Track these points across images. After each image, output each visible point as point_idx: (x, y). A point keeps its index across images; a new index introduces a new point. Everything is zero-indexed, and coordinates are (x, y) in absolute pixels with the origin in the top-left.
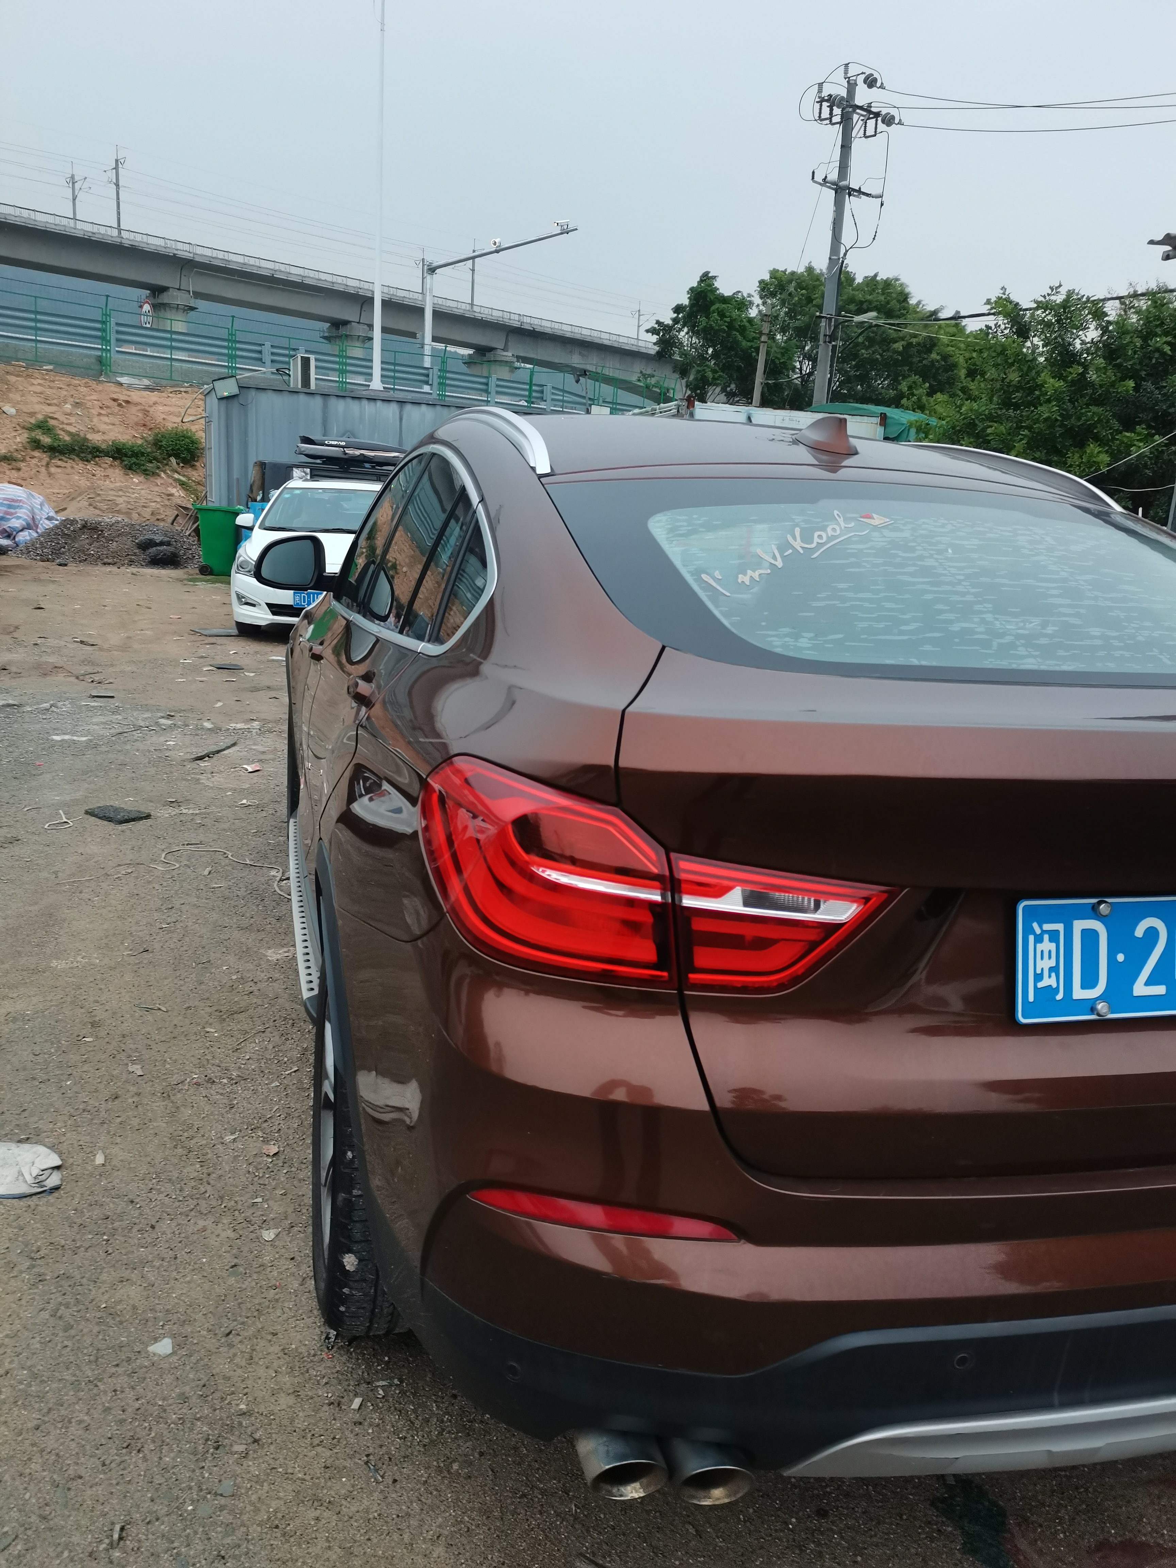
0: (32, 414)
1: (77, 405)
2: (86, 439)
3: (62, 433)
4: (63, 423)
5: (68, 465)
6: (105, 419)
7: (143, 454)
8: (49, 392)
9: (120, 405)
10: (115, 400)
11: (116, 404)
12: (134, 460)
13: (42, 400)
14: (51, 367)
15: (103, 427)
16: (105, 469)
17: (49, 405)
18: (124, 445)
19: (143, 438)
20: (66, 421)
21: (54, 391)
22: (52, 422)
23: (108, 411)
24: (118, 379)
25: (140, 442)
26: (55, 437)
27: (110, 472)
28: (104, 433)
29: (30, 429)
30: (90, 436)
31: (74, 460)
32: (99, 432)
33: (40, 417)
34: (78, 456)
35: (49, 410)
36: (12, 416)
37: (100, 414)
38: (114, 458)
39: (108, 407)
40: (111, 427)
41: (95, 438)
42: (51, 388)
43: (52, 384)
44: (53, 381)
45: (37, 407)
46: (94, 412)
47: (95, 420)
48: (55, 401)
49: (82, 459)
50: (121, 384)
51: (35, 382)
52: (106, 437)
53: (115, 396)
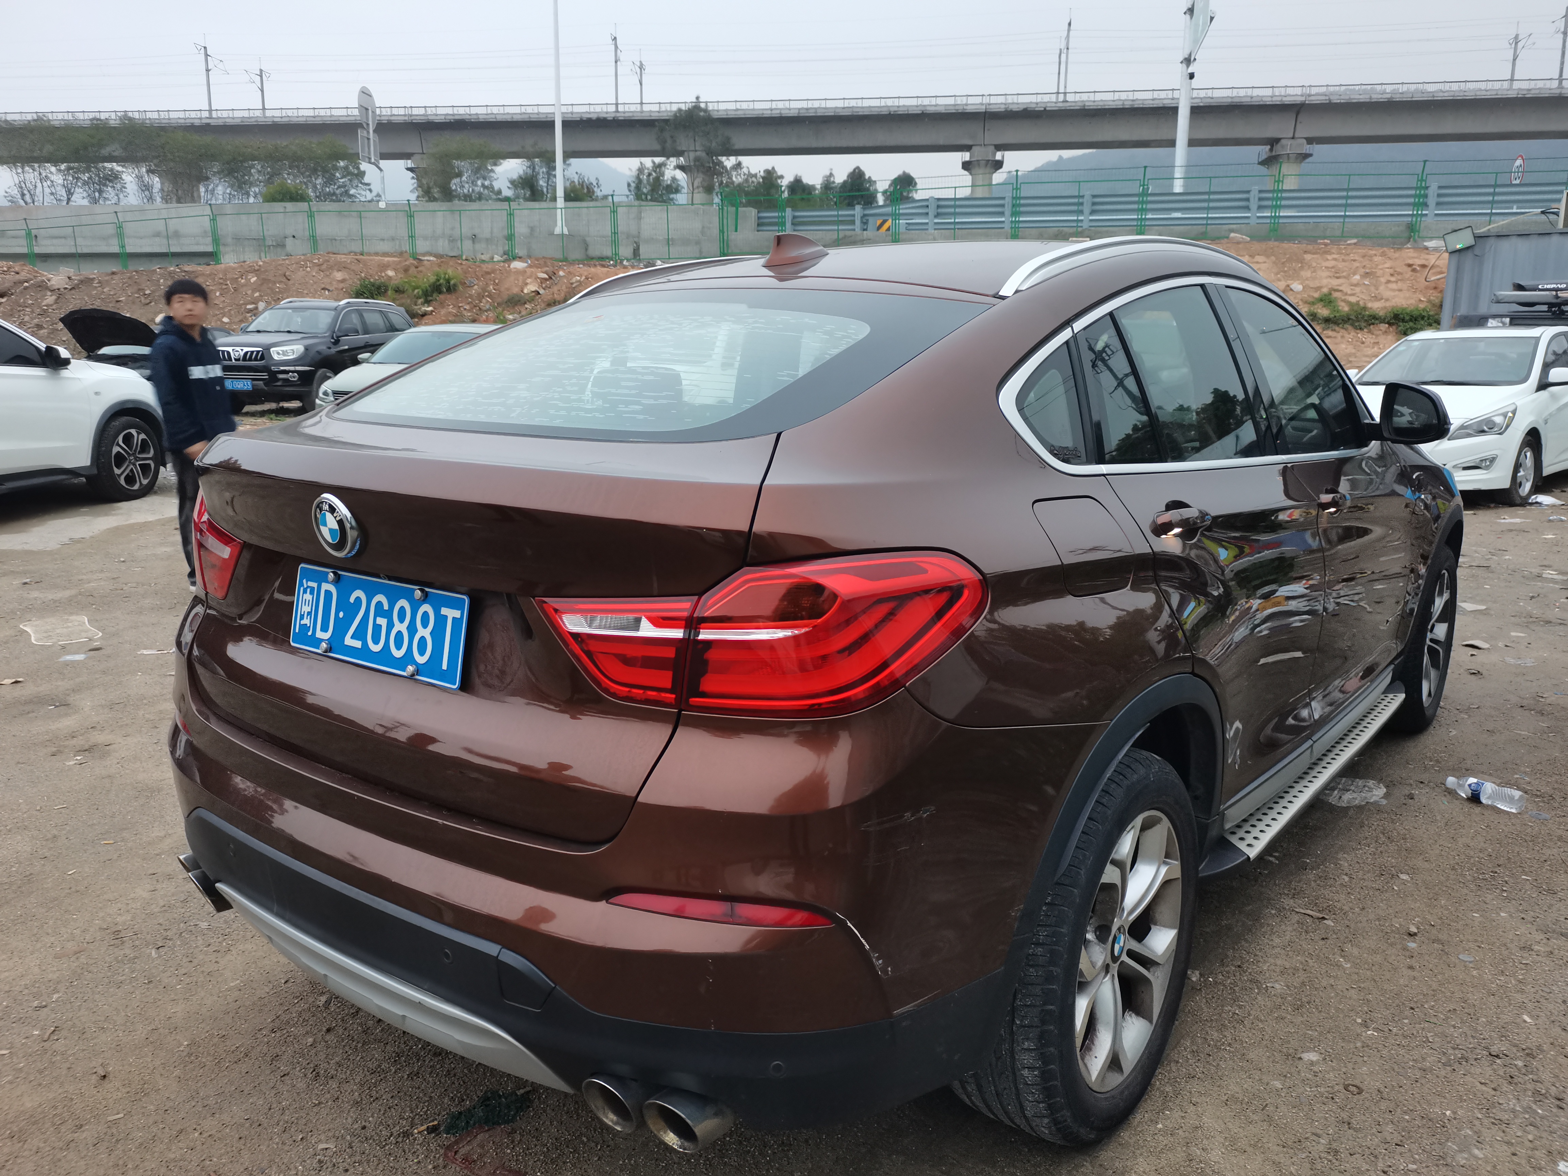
0: (1318, 289)
1: (1367, 275)
2: (1365, 308)
3: (1343, 304)
4: (1346, 294)
5: (1339, 335)
6: (1393, 286)
7: (1423, 318)
8: (1341, 265)
9: (1414, 270)
10: (1410, 265)
11: (1410, 269)
12: (1411, 324)
13: (1331, 274)
14: (1354, 241)
15: (1387, 294)
16: (1377, 336)
17: (1338, 278)
18: (1404, 309)
19: (1429, 301)
20: (1349, 292)
21: (1346, 264)
22: (1336, 295)
23: (1399, 277)
24: (1426, 244)
25: (1422, 306)
26: (1335, 309)
27: (1382, 339)
28: (1387, 300)
29: (1313, 303)
30: (1369, 305)
31: (1346, 329)
32: (1382, 299)
33: (1325, 290)
34: (1352, 325)
35: (1335, 283)
36: (1298, 293)
37: (1389, 282)
38: (1390, 324)
39: (1399, 273)
40: (1397, 293)
41: (1376, 306)
42: (1344, 261)
43: (1346, 258)
44: (1348, 255)
45: (1325, 282)
46: (1383, 280)
47: (1382, 288)
48: (1344, 274)
49: (1356, 328)
50: (1427, 248)
51: (1329, 257)
52: (1388, 304)
53: (1410, 262)
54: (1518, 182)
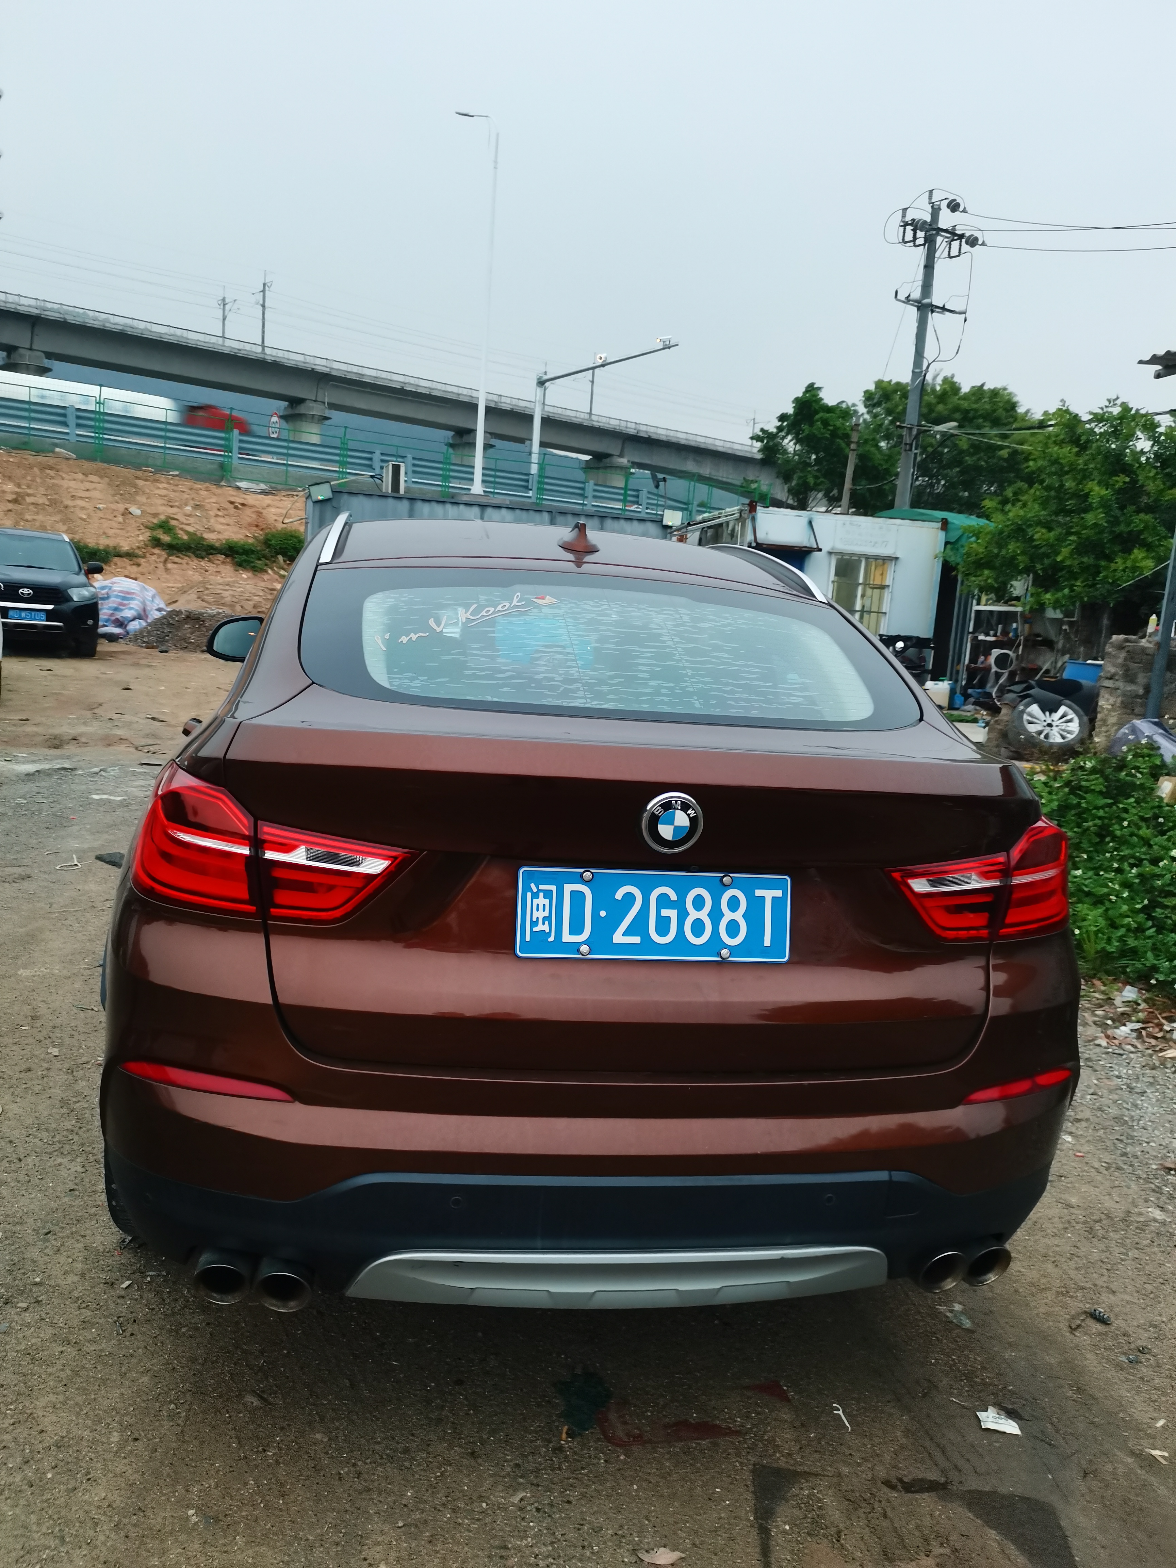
0: (155, 515)
1: (197, 507)
2: (203, 539)
3: (181, 532)
4: (182, 523)
5: (184, 561)
6: (222, 520)
7: (253, 552)
8: (172, 495)
9: (236, 508)
10: (232, 503)
11: (232, 506)
12: (244, 557)
13: (165, 503)
14: (177, 473)
15: (218, 527)
16: (218, 565)
17: (172, 506)
18: (236, 543)
19: (255, 537)
20: (185, 522)
21: (177, 494)
22: (173, 523)
23: (226, 512)
24: (237, 484)
25: (251, 541)
26: (175, 536)
27: (222, 568)
28: (219, 532)
29: (152, 529)
30: (206, 536)
31: (189, 557)
32: (215, 531)
33: (163, 517)
34: (194, 553)
35: (171, 511)
36: (137, 517)
37: (217, 516)
38: (227, 556)
39: (225, 509)
40: (226, 527)
41: (211, 537)
42: (174, 491)
43: (175, 488)
44: (177, 485)
45: (161, 509)
46: (212, 513)
47: (212, 521)
48: (177, 504)
49: (197, 556)
50: (239, 488)
51: (161, 486)
52: (220, 537)
53: (232, 499)
54: (275, 436)
